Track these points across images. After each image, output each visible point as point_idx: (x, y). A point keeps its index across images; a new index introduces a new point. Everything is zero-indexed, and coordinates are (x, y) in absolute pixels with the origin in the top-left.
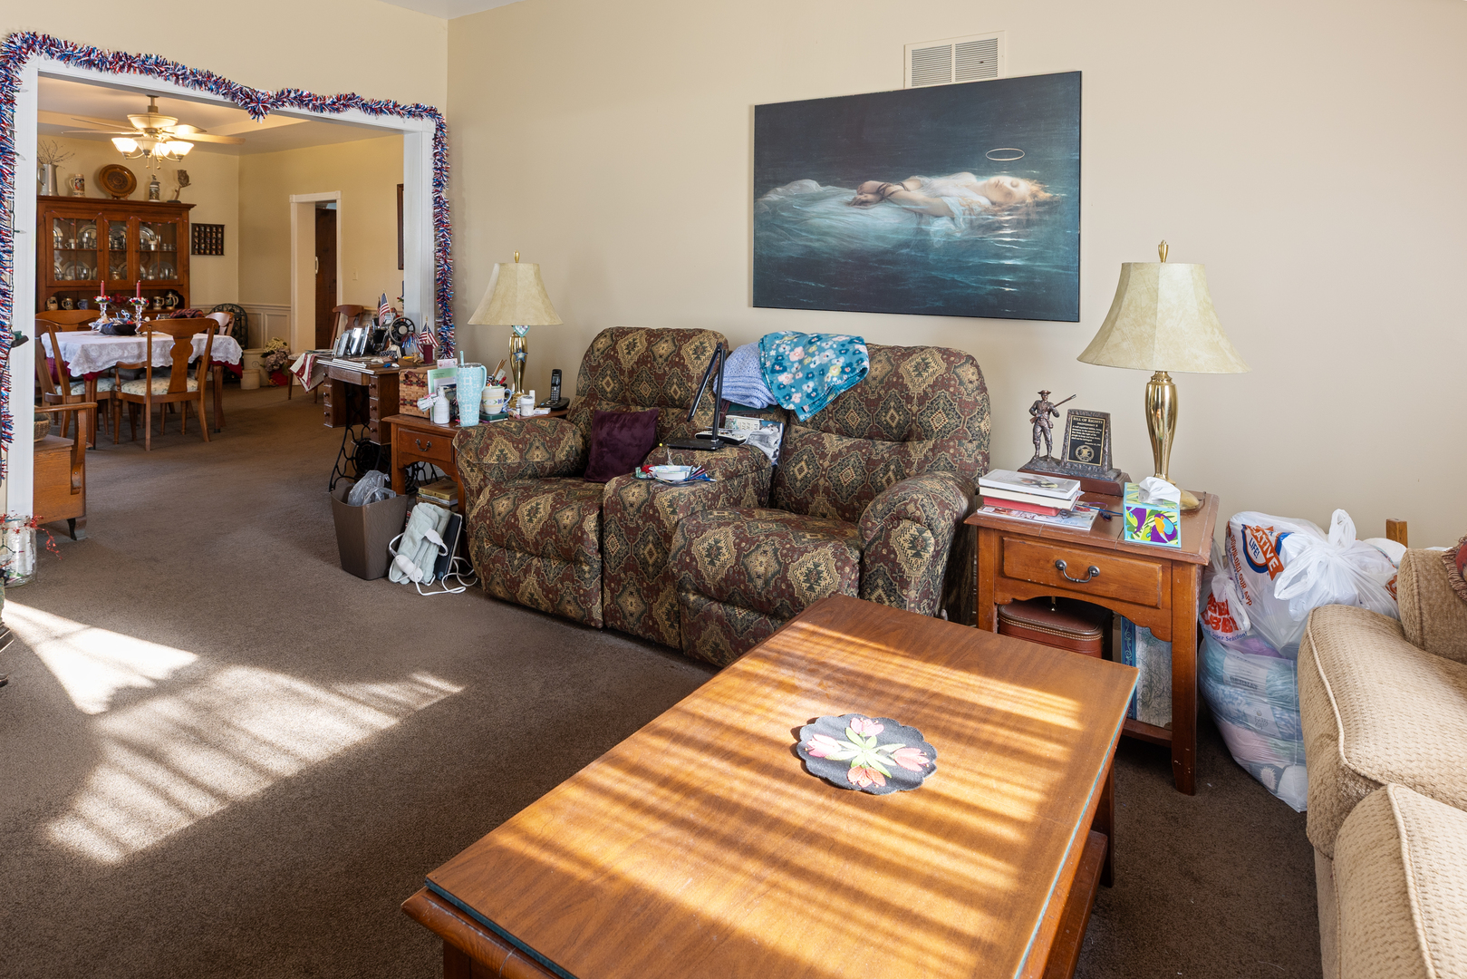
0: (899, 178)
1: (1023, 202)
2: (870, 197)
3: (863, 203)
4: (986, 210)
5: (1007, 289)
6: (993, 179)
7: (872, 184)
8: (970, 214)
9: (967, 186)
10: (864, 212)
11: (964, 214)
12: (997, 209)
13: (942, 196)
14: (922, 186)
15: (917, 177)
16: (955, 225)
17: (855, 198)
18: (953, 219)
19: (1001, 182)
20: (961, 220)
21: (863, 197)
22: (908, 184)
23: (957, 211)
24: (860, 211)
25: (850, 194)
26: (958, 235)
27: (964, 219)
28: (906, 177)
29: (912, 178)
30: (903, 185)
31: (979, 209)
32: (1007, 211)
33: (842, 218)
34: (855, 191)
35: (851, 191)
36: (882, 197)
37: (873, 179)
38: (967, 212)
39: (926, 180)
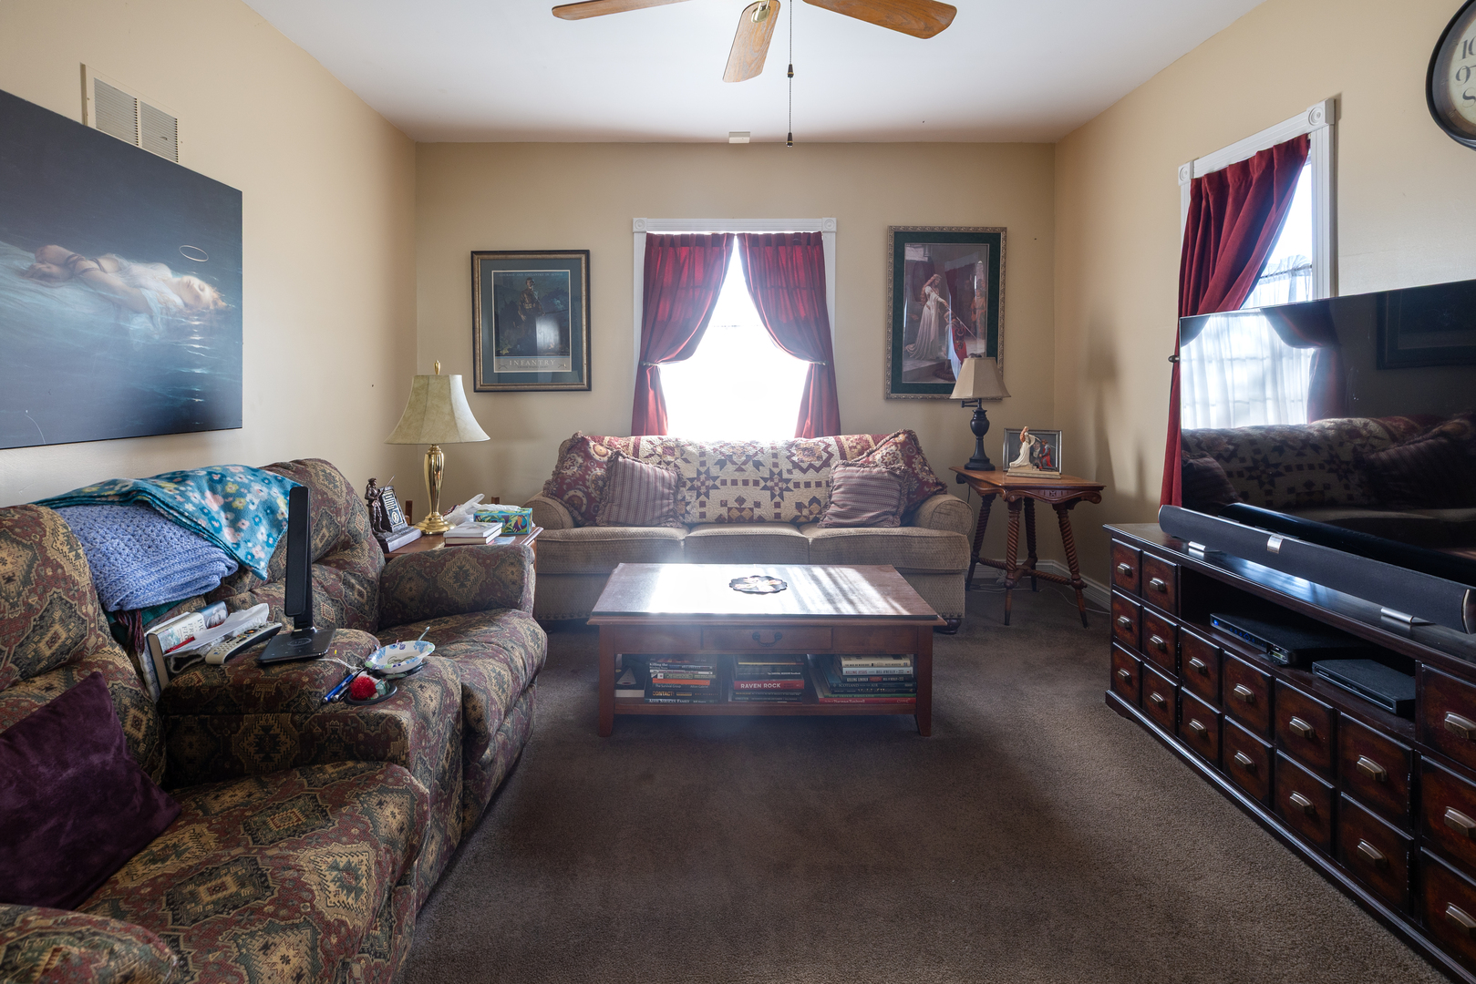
0: (95, 253)
1: (208, 308)
2: (55, 270)
3: (45, 278)
4: (180, 311)
5: (197, 400)
6: (186, 278)
7: (55, 250)
8: (167, 314)
9: (164, 281)
10: (47, 291)
11: (162, 313)
12: (188, 312)
13: (141, 287)
14: (120, 270)
15: (114, 256)
16: (154, 324)
17: (32, 267)
18: (151, 317)
19: (192, 283)
20: (159, 319)
21: (44, 267)
22: (107, 263)
23: (155, 307)
24: (40, 289)
25: (25, 260)
26: (157, 337)
27: (162, 319)
28: (102, 253)
29: (109, 255)
30: (98, 263)
31: (175, 310)
32: (197, 315)
33: (11, 295)
34: (32, 255)
35: (26, 254)
36: (73, 274)
37: (59, 244)
38: (164, 311)
39: (125, 263)
